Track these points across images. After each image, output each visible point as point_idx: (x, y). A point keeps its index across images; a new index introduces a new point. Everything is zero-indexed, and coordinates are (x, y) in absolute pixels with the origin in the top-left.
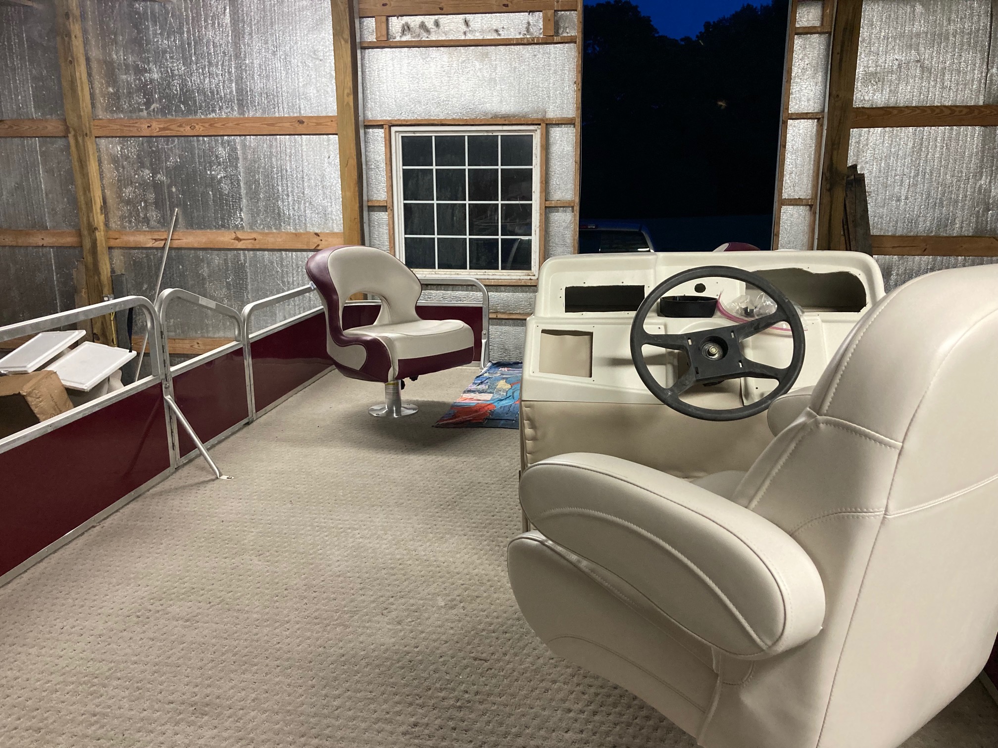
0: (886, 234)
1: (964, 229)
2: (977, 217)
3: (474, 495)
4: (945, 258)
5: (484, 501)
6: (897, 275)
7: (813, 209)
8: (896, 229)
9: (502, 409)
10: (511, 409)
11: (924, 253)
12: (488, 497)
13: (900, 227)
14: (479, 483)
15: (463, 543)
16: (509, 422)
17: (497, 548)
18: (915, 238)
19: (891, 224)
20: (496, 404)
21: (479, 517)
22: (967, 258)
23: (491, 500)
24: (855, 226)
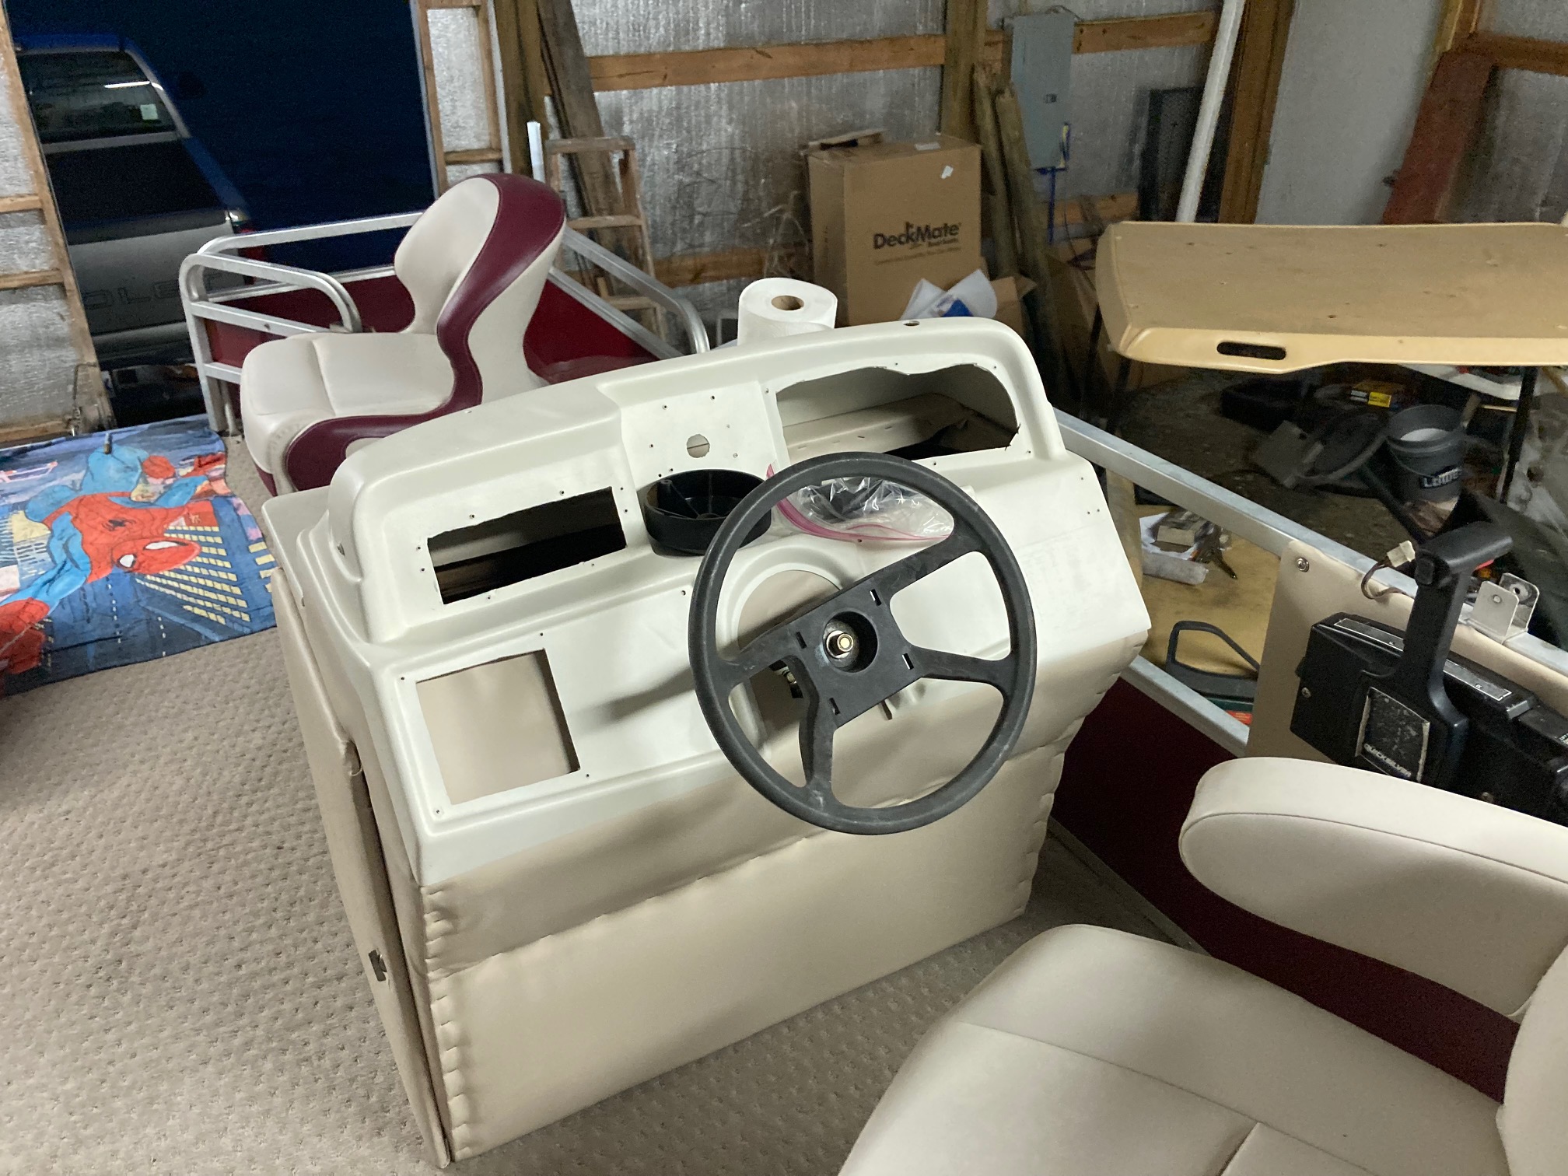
0: (606, 53)
1: (712, 37)
2: (727, 15)
3: (155, 918)
4: (693, 87)
5: (190, 928)
6: (631, 122)
7: (480, 13)
8: (619, 43)
9: (68, 609)
10: (89, 599)
11: (665, 81)
12: (191, 907)
13: (624, 39)
14: (144, 872)
15: (215, 1094)
16: (109, 647)
17: (305, 1070)
18: (649, 56)
19: (610, 35)
20: (42, 597)
21: (205, 985)
22: (722, 84)
23: (204, 917)
24: (559, 44)
